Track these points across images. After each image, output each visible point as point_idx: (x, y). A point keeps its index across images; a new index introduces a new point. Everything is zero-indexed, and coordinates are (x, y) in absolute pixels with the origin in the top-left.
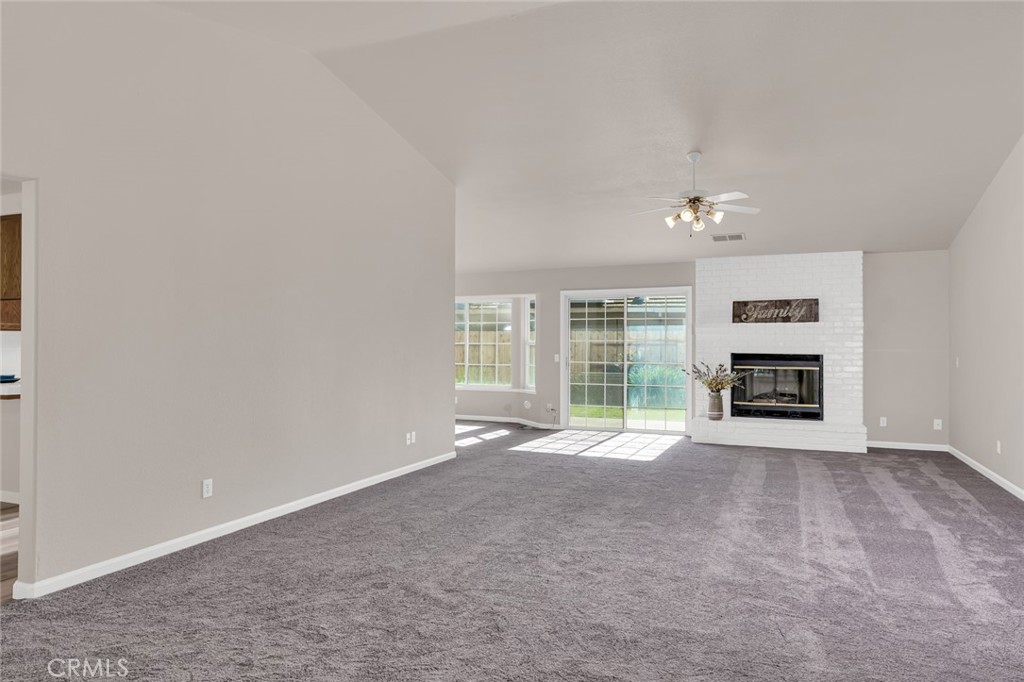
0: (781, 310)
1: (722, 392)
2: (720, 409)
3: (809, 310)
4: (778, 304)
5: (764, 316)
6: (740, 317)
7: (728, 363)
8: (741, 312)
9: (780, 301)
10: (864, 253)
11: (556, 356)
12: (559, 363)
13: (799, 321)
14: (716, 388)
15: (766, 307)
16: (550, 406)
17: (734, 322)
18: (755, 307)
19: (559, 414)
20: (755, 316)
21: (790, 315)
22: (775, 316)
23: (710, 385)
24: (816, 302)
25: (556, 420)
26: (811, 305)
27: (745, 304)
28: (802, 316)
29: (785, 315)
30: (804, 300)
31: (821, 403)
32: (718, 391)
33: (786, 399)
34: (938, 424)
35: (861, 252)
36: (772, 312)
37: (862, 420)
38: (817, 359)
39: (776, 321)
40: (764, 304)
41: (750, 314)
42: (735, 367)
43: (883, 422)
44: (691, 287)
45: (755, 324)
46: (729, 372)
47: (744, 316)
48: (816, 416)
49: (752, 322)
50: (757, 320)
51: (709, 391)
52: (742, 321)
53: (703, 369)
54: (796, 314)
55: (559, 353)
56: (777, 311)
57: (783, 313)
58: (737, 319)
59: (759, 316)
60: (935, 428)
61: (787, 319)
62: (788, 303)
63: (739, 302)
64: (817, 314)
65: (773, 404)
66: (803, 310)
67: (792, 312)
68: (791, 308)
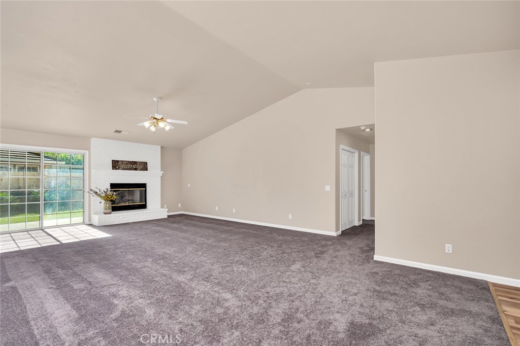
3: (144, 166)
5: (126, 167)
6: (115, 167)
7: (109, 187)
8: (116, 165)
9: (133, 162)
13: (141, 170)
15: (127, 164)
17: (113, 169)
18: (122, 163)
20: (122, 167)
22: (131, 168)
24: (146, 163)
26: (144, 164)
27: (118, 161)
28: (141, 168)
30: (142, 162)
31: (146, 201)
34: (180, 205)
35: (160, 147)
37: (160, 207)
38: (144, 185)
39: (131, 170)
40: (126, 162)
41: (120, 166)
42: (112, 189)
43: (165, 206)
44: (87, 152)
45: (122, 171)
47: (118, 167)
48: (144, 207)
50: (123, 169)
52: (117, 169)
54: (139, 167)
56: (132, 166)
57: (134, 167)
59: (124, 167)
60: (179, 207)
61: (136, 169)
62: (136, 163)
63: (114, 161)
64: (147, 168)
65: (128, 204)
66: (142, 166)
67: (137, 167)
68: (137, 165)
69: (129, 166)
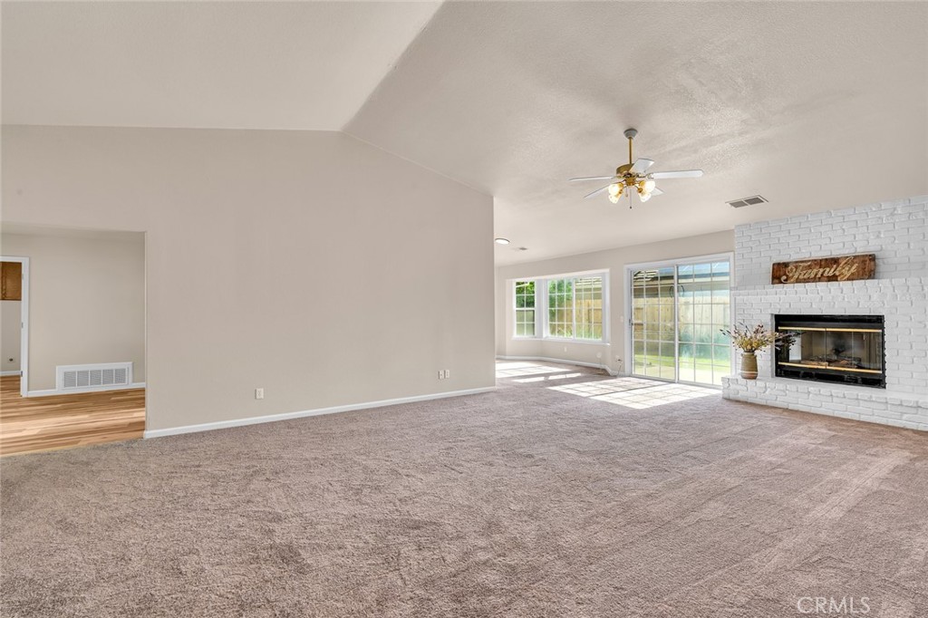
0: (826, 269)
1: (758, 353)
3: (866, 267)
4: (823, 263)
5: (806, 277)
6: (779, 278)
7: (769, 324)
8: (780, 273)
9: (826, 260)
11: (622, 317)
12: (623, 323)
13: (848, 279)
15: (810, 267)
16: (618, 357)
17: (773, 283)
18: (796, 268)
19: (624, 363)
20: (796, 277)
21: (837, 273)
22: (819, 275)
24: (873, 257)
25: (622, 368)
26: (864, 262)
27: (786, 265)
28: (852, 274)
29: (831, 274)
30: (855, 257)
31: (883, 369)
32: (751, 351)
33: (844, 362)
36: (816, 272)
38: (876, 319)
39: (820, 280)
40: (806, 264)
41: (791, 275)
42: (780, 328)
44: (732, 253)
45: (792, 285)
46: (771, 332)
47: (785, 277)
48: (878, 382)
49: (793, 283)
50: (798, 281)
52: (781, 282)
54: (845, 272)
55: (623, 315)
56: (821, 270)
57: (829, 272)
58: (777, 281)
59: (801, 277)
61: (833, 278)
62: (834, 261)
63: (779, 264)
64: (875, 271)
65: (824, 367)
66: (854, 268)
67: (840, 271)
68: (838, 266)
69: (815, 270)
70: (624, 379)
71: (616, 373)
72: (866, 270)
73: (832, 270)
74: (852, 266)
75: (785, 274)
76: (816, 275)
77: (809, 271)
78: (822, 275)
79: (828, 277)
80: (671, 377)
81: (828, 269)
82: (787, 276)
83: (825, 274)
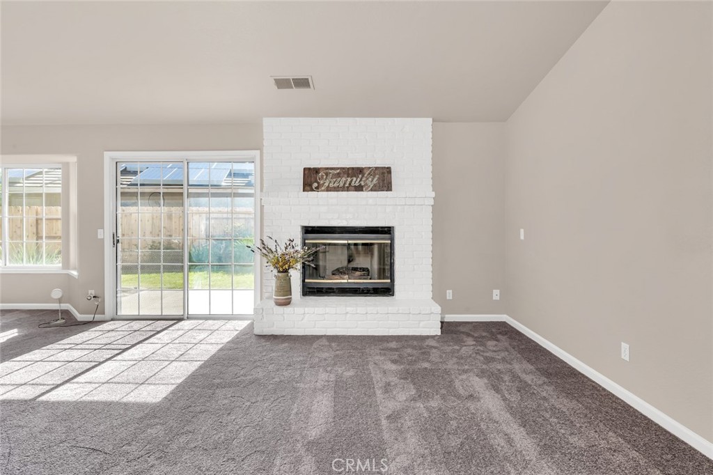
0: (353, 178)
1: (291, 272)
2: (289, 292)
3: (383, 179)
4: (350, 172)
5: (336, 185)
6: (310, 184)
7: (298, 237)
8: (312, 179)
9: (353, 168)
10: (433, 121)
11: (100, 231)
12: (103, 240)
13: (371, 190)
14: (283, 268)
15: (338, 175)
16: (92, 292)
17: (304, 190)
18: (327, 174)
19: (103, 301)
20: (326, 184)
21: (363, 183)
22: (347, 185)
23: (276, 265)
24: (389, 170)
25: (100, 309)
26: (383, 173)
27: (317, 171)
28: (375, 185)
29: (357, 184)
30: (376, 168)
31: (392, 278)
32: (286, 271)
33: (358, 273)
34: (496, 295)
35: (431, 119)
36: (343, 180)
37: (431, 295)
38: (387, 231)
39: (348, 189)
40: (335, 172)
41: (322, 182)
42: (306, 241)
43: (449, 294)
44: (258, 152)
45: (325, 193)
46: (299, 248)
47: (315, 185)
48: (387, 291)
49: (323, 191)
50: (328, 189)
51: (275, 271)
52: (312, 190)
53: (272, 246)
54: (369, 183)
55: (103, 228)
56: (349, 179)
57: (356, 182)
58: (307, 188)
59: (331, 185)
60: (494, 299)
61: (359, 188)
62: (360, 171)
63: (309, 169)
64: (390, 183)
65: (346, 281)
66: (376, 179)
67: (365, 181)
68: (363, 176)
69: (344, 179)
70: (105, 326)
71: (89, 317)
72: (385, 182)
73: (359, 180)
74: (374, 177)
75: (316, 181)
76: (345, 184)
77: (339, 179)
78: (350, 184)
79: (355, 186)
80: (178, 312)
81: (355, 179)
82: (318, 183)
83: (353, 184)
